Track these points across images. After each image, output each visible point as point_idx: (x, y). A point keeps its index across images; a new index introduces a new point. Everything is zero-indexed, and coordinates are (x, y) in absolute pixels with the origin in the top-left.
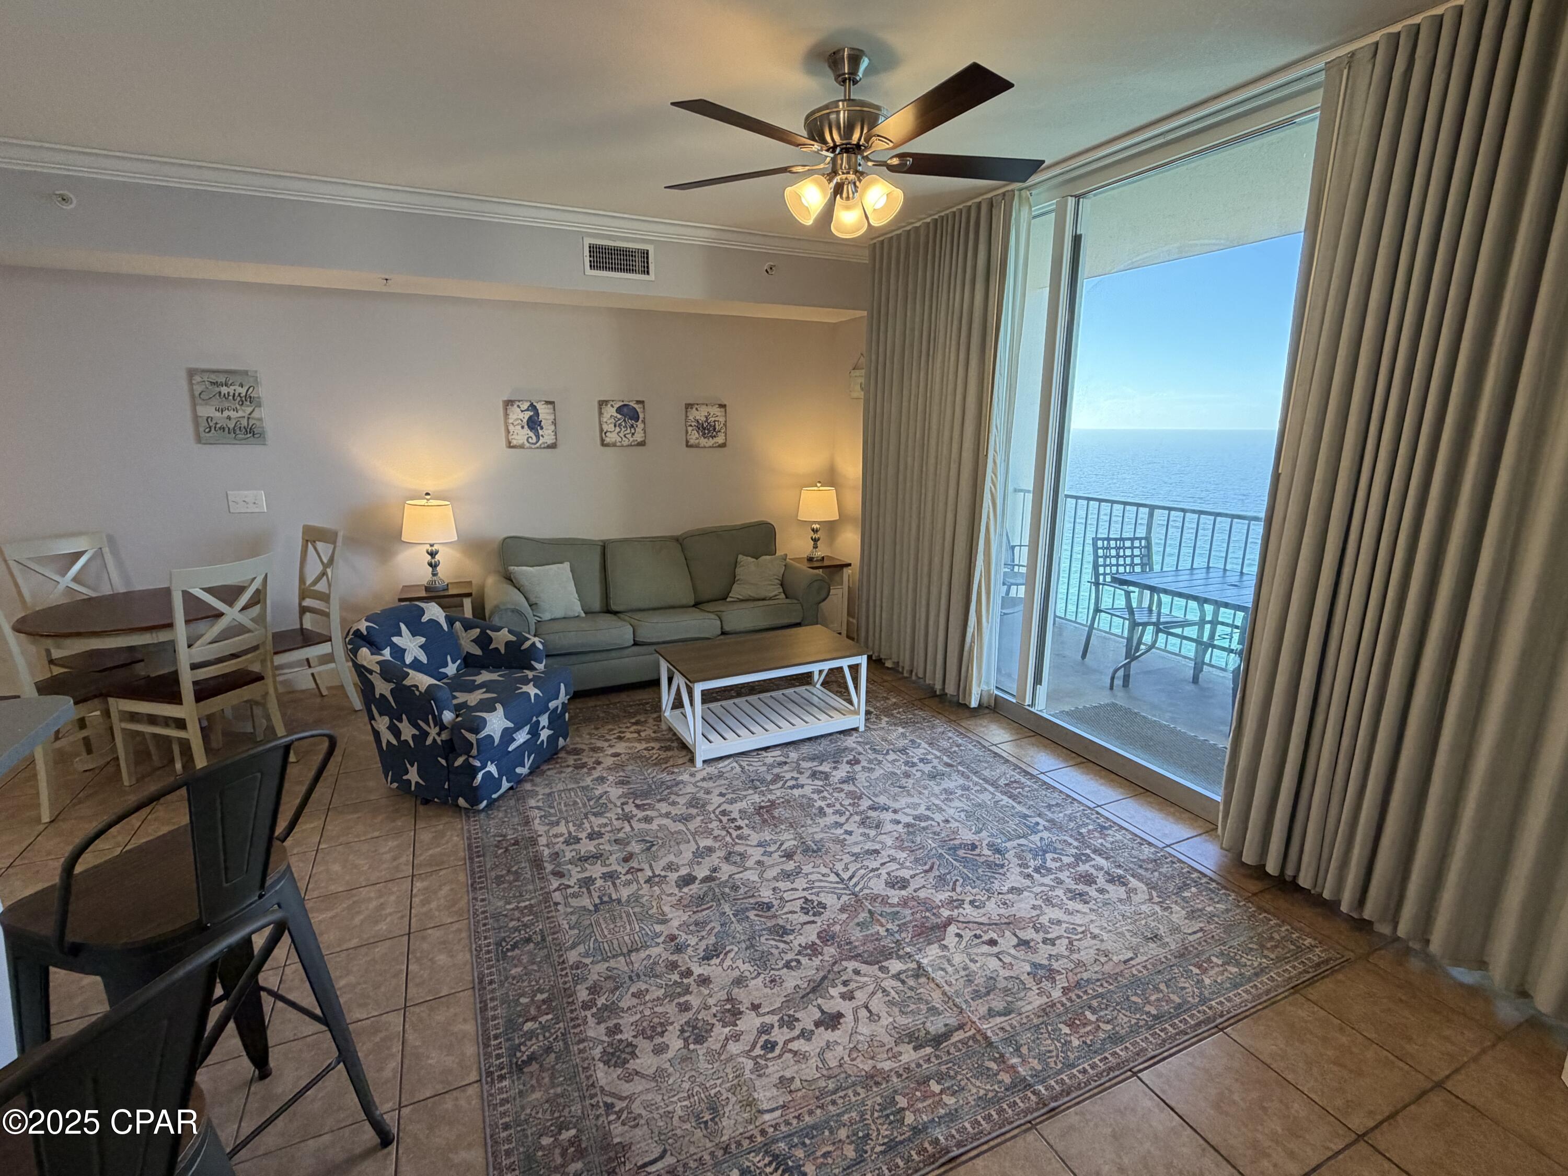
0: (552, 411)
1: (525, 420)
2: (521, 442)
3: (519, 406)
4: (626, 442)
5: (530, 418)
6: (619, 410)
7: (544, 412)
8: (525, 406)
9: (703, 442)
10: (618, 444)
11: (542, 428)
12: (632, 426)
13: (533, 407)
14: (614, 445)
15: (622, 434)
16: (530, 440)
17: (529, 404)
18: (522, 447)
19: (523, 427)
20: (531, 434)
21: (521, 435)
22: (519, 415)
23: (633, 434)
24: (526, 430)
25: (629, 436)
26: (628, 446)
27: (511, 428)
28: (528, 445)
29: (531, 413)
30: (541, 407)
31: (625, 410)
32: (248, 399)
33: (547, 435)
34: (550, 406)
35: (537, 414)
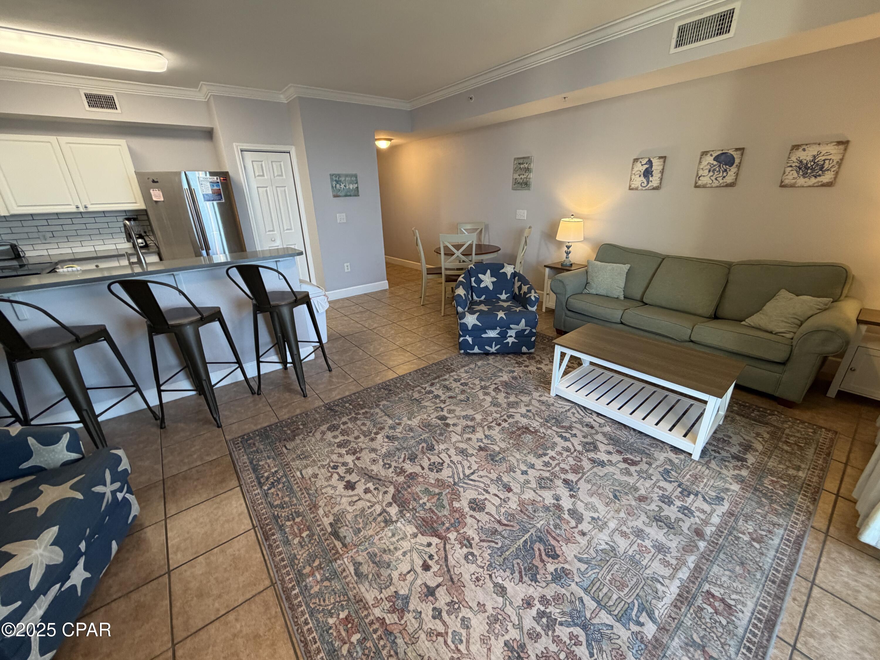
0: (662, 163)
1: (642, 171)
2: (636, 186)
3: (641, 162)
4: (716, 183)
5: (647, 169)
6: (716, 159)
7: (657, 165)
8: (644, 162)
9: (801, 181)
10: (709, 185)
11: (652, 176)
12: (726, 170)
13: (650, 162)
14: (704, 186)
15: (713, 178)
16: (643, 185)
17: (647, 160)
18: (636, 189)
19: (640, 176)
20: (645, 181)
21: (638, 181)
22: (640, 168)
23: (724, 177)
24: (642, 178)
25: (720, 179)
26: (717, 187)
27: (633, 177)
28: (640, 188)
29: (647, 166)
30: (655, 161)
31: (723, 157)
32: (528, 170)
33: (655, 181)
34: (662, 160)
35: (651, 166)
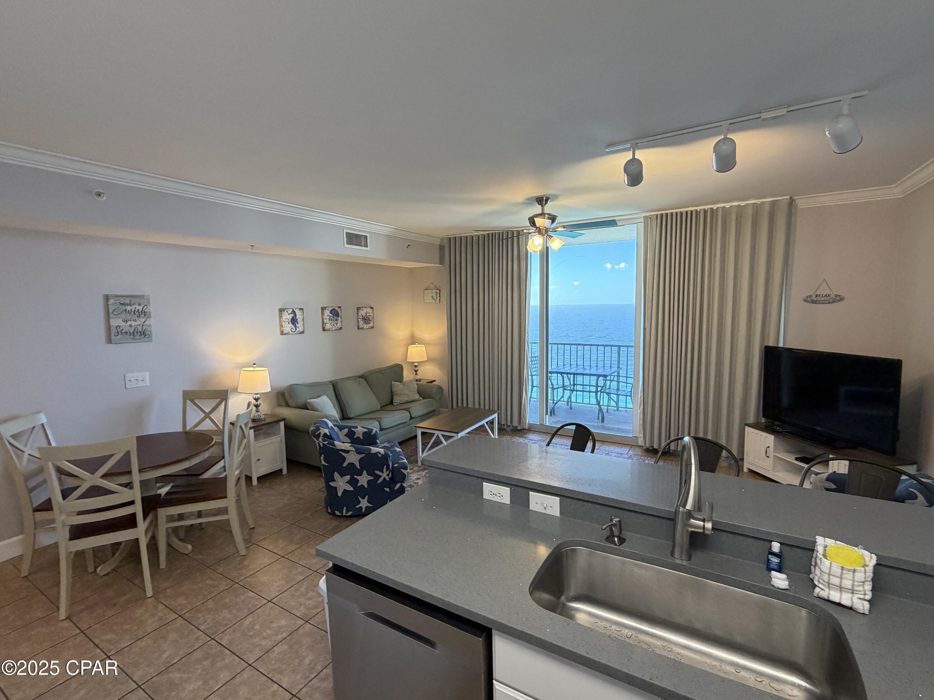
0: (302, 313)
1: (290, 319)
2: (288, 331)
3: (287, 312)
4: (334, 329)
5: (293, 318)
6: (331, 312)
7: (299, 314)
8: (290, 311)
9: (365, 326)
10: (331, 329)
11: (298, 323)
12: (336, 320)
13: (294, 312)
14: (329, 330)
15: (332, 324)
16: (292, 330)
17: (291, 310)
18: (288, 334)
19: (289, 323)
20: (293, 327)
21: (288, 327)
22: (287, 316)
23: (337, 324)
24: (291, 325)
25: (335, 325)
26: (335, 330)
27: (284, 324)
28: (291, 333)
29: (293, 315)
30: (298, 312)
31: (333, 311)
32: (143, 313)
33: (300, 328)
34: (301, 311)
35: (295, 315)
